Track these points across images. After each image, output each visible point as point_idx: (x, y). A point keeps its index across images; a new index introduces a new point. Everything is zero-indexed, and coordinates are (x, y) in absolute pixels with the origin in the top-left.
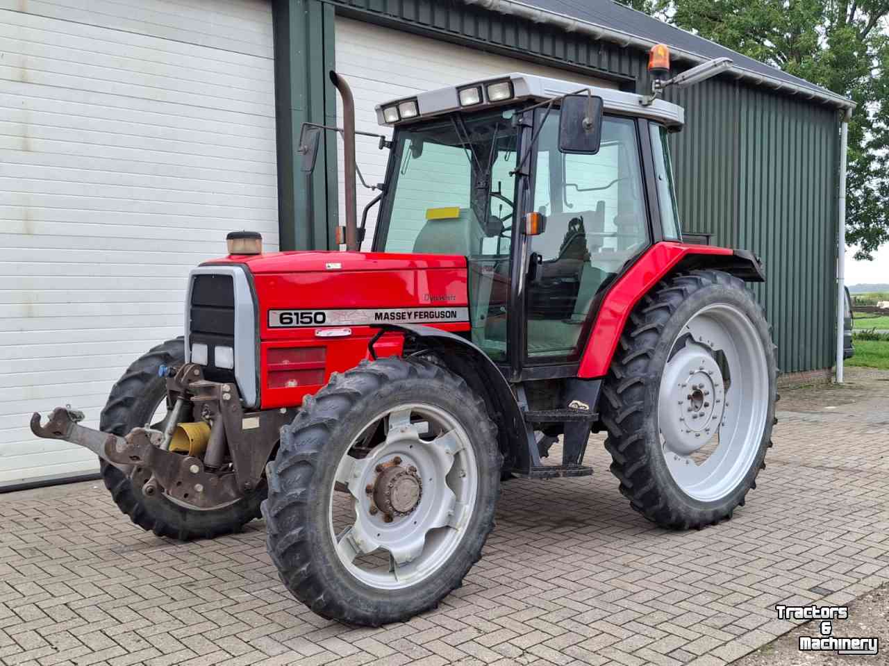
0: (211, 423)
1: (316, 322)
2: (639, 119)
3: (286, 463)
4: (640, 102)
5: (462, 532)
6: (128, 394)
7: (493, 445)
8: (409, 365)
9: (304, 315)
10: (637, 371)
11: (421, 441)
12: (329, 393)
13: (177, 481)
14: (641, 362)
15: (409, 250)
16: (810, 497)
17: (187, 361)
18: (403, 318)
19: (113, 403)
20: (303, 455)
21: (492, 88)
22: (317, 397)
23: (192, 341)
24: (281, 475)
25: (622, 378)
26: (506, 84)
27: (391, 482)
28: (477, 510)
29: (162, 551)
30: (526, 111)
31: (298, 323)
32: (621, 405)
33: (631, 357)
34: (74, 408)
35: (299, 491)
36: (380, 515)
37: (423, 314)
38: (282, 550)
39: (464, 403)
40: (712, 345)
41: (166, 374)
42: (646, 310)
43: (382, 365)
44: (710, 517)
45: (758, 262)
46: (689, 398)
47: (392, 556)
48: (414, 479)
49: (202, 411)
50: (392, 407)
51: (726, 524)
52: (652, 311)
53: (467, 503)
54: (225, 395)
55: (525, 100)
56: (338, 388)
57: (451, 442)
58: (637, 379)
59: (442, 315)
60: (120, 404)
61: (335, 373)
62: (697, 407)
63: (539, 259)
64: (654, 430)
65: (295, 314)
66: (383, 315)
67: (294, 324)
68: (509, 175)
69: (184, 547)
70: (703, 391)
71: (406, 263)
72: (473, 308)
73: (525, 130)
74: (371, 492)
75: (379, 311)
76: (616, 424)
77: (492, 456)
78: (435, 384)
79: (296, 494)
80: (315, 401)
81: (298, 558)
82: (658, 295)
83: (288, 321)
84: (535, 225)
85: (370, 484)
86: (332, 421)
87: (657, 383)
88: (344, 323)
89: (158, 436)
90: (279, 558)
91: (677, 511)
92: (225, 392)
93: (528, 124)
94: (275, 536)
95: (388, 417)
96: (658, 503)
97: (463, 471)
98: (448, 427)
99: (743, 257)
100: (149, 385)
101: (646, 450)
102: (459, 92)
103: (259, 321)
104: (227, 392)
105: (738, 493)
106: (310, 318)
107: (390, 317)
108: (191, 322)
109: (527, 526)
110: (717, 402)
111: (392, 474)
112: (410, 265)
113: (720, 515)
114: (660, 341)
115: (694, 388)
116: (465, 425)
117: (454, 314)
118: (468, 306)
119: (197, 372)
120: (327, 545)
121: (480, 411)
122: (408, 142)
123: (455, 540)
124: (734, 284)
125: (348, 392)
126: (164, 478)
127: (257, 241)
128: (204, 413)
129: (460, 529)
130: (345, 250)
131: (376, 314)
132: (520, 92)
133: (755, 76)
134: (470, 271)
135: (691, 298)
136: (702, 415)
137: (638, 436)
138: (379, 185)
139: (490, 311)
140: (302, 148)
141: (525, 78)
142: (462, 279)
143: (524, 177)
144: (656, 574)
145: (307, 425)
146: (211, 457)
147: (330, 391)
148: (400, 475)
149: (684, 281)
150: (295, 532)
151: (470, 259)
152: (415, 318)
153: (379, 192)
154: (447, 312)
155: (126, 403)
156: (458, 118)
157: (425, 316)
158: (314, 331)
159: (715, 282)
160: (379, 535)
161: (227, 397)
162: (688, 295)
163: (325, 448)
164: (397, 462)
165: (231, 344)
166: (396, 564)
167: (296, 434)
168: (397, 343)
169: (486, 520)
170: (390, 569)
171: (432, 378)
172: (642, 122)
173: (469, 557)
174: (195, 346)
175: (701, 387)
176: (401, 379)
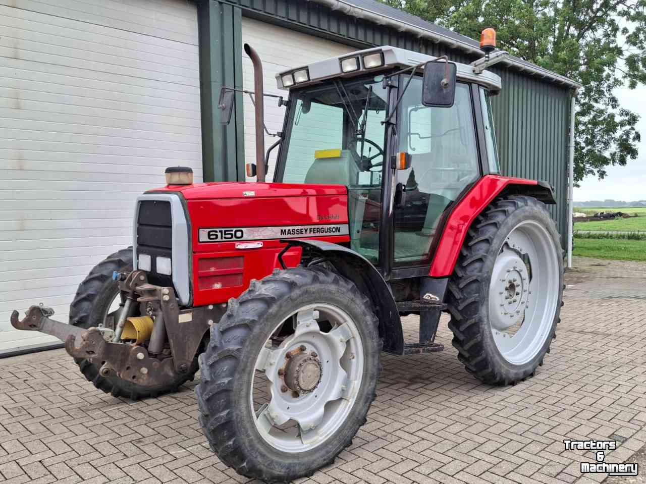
0: (154, 317)
1: (236, 237)
2: (473, 84)
3: (215, 357)
4: (474, 71)
5: (352, 402)
6: (90, 292)
7: (375, 334)
8: (313, 273)
9: (227, 233)
10: (474, 272)
11: (321, 332)
12: (250, 298)
13: (127, 366)
14: (477, 265)
15: (301, 181)
16: (582, 356)
17: (135, 269)
18: (301, 233)
19: (79, 298)
20: (229, 350)
21: (367, 58)
22: (240, 301)
23: (139, 252)
24: (212, 366)
25: (463, 276)
26: (378, 55)
27: (298, 367)
28: (363, 383)
29: (118, 409)
30: (394, 75)
31: (222, 238)
32: (462, 297)
33: (469, 261)
34: (46, 306)
35: (226, 381)
36: (289, 392)
37: (316, 230)
38: (212, 428)
39: (354, 301)
40: (521, 250)
41: (118, 279)
42: (479, 226)
43: (291, 273)
44: (521, 376)
45: (553, 189)
46: (506, 289)
47: (299, 425)
48: (316, 363)
49: (147, 308)
50: (298, 308)
51: (531, 379)
52: (483, 226)
53: (356, 379)
54: (165, 296)
55: (393, 67)
56: (257, 293)
57: (344, 332)
58: (474, 278)
59: (330, 230)
60: (85, 299)
61: (253, 280)
62: (511, 296)
63: (403, 187)
64: (486, 315)
65: (220, 231)
66: (287, 231)
67: (219, 239)
68: (380, 124)
69: (134, 405)
70: (515, 283)
71: (300, 191)
72: (352, 225)
73: (392, 90)
74: (282, 374)
75: (284, 228)
76: (459, 311)
77: (374, 342)
78: (333, 288)
79: (224, 383)
80: (239, 304)
81: (225, 435)
82: (487, 214)
83: (214, 237)
84: (403, 161)
85: (281, 368)
86: (253, 321)
87: (488, 280)
88: (258, 238)
89: (110, 334)
90: (210, 433)
91: (500, 373)
92: (164, 294)
93: (396, 86)
94: (206, 416)
95: (296, 315)
96: (488, 368)
97: (352, 354)
98: (341, 321)
99: (544, 186)
100: (106, 284)
101: (481, 330)
102: (341, 62)
103: (191, 237)
104: (167, 295)
105: (539, 357)
106: (232, 234)
107: (291, 232)
108: (138, 238)
109: (388, 383)
110: (524, 291)
111: (299, 360)
112: (302, 193)
113: (527, 374)
114: (491, 249)
115: (510, 282)
116: (355, 319)
117: (338, 230)
118: (348, 223)
119: (142, 278)
120: (248, 422)
121: (366, 307)
122: (299, 102)
123: (347, 408)
124: (538, 206)
125: (266, 297)
126: (116, 365)
127: (189, 174)
128: (148, 309)
129: (351, 400)
130: (256, 181)
131: (282, 231)
132: (389, 61)
133: (519, 65)
134: (349, 197)
135: (511, 217)
136: (515, 301)
137: (475, 320)
138: (278, 133)
139: (364, 227)
140: (221, 105)
141: (393, 50)
142: (343, 204)
143: (392, 127)
144: (493, 425)
145: (232, 325)
146: (154, 346)
147: (250, 296)
148: (305, 361)
149: (506, 204)
150: (224, 413)
151: (349, 188)
152: (310, 233)
153: (278, 139)
154: (333, 228)
155: (89, 298)
156: (340, 82)
157: (317, 231)
158: (234, 245)
159: (526, 205)
160: (288, 408)
161: (166, 298)
162: (509, 215)
163: (247, 343)
164: (302, 349)
165: (169, 256)
166: (302, 431)
167: (223, 332)
168: (297, 252)
169: (370, 392)
170: (297, 434)
171: (330, 283)
172: (474, 86)
173: (358, 420)
174: (141, 256)
175: (515, 280)
176: (306, 285)
